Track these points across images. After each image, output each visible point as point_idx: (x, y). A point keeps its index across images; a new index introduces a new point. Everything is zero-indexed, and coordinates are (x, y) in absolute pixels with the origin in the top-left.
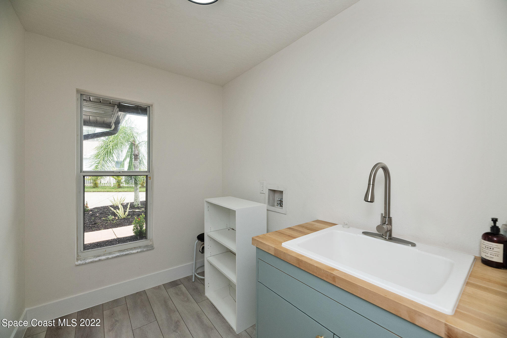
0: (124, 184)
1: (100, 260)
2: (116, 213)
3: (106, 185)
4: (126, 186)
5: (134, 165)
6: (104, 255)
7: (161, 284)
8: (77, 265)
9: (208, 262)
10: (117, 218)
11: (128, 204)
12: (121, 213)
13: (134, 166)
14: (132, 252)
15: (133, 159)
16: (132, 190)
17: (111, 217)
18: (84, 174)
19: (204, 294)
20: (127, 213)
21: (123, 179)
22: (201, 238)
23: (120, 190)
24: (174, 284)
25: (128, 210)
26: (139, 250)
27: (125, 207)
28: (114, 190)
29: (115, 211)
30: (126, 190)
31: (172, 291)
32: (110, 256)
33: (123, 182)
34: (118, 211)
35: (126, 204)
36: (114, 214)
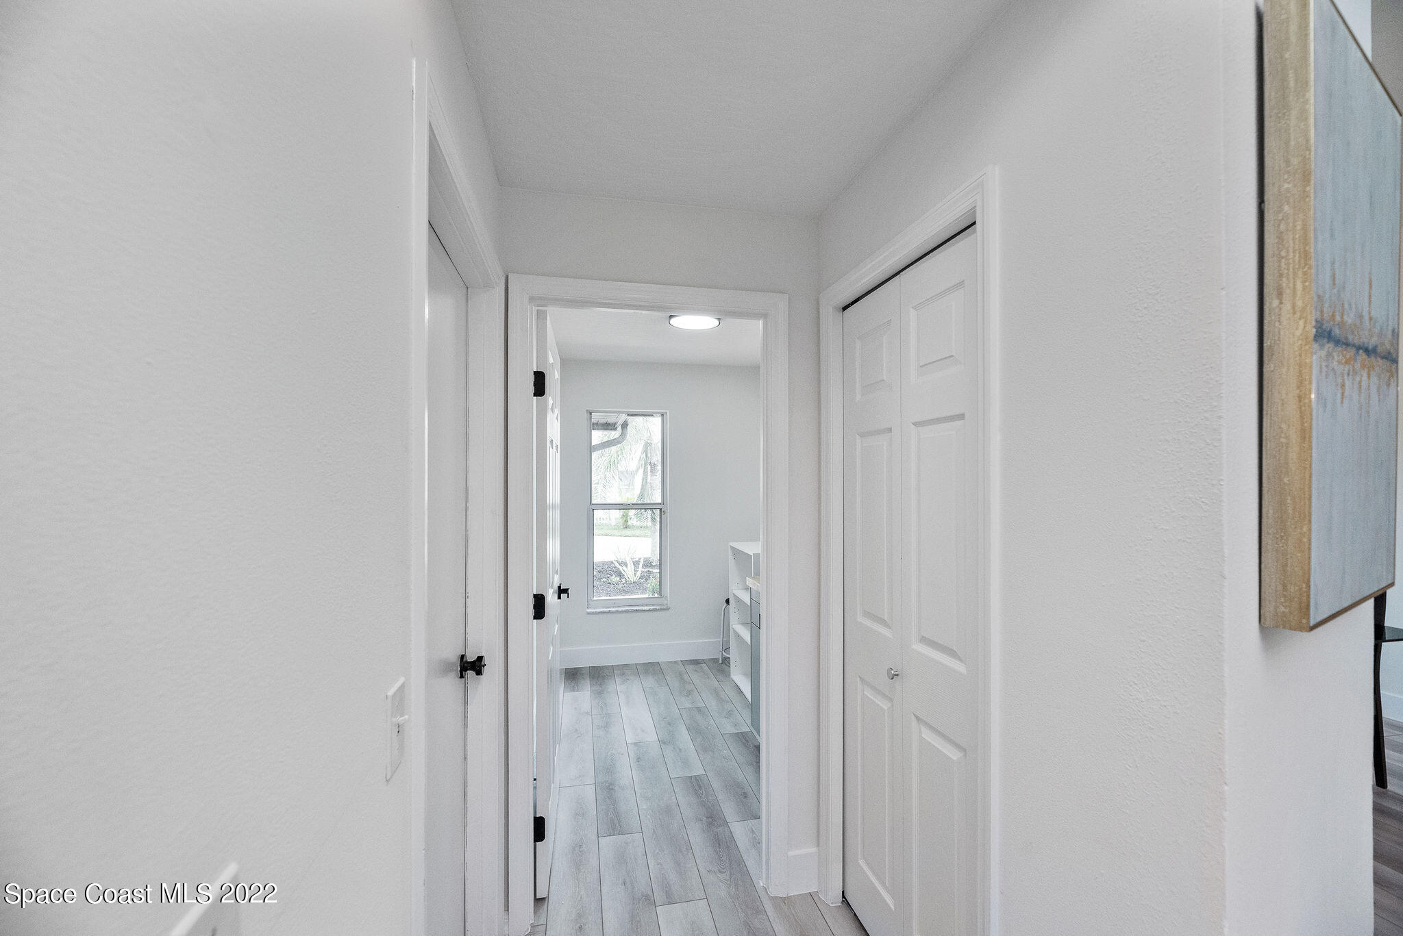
0: (635, 520)
1: (609, 612)
2: (623, 572)
3: (602, 522)
4: (638, 524)
5: (651, 484)
6: (613, 607)
7: (679, 659)
8: (589, 613)
9: (735, 632)
10: (624, 581)
11: (640, 559)
12: (630, 573)
13: (651, 487)
14: (644, 608)
15: (649, 474)
16: (648, 532)
17: (615, 579)
18: (594, 507)
19: (730, 675)
20: (639, 574)
21: (632, 512)
22: (728, 601)
23: (627, 532)
24: (696, 662)
25: (640, 569)
26: (652, 608)
27: (636, 563)
28: (616, 532)
29: (620, 567)
30: (638, 532)
31: (690, 668)
32: (620, 609)
33: (633, 517)
34: (624, 568)
35: (637, 559)
36: (620, 575)
